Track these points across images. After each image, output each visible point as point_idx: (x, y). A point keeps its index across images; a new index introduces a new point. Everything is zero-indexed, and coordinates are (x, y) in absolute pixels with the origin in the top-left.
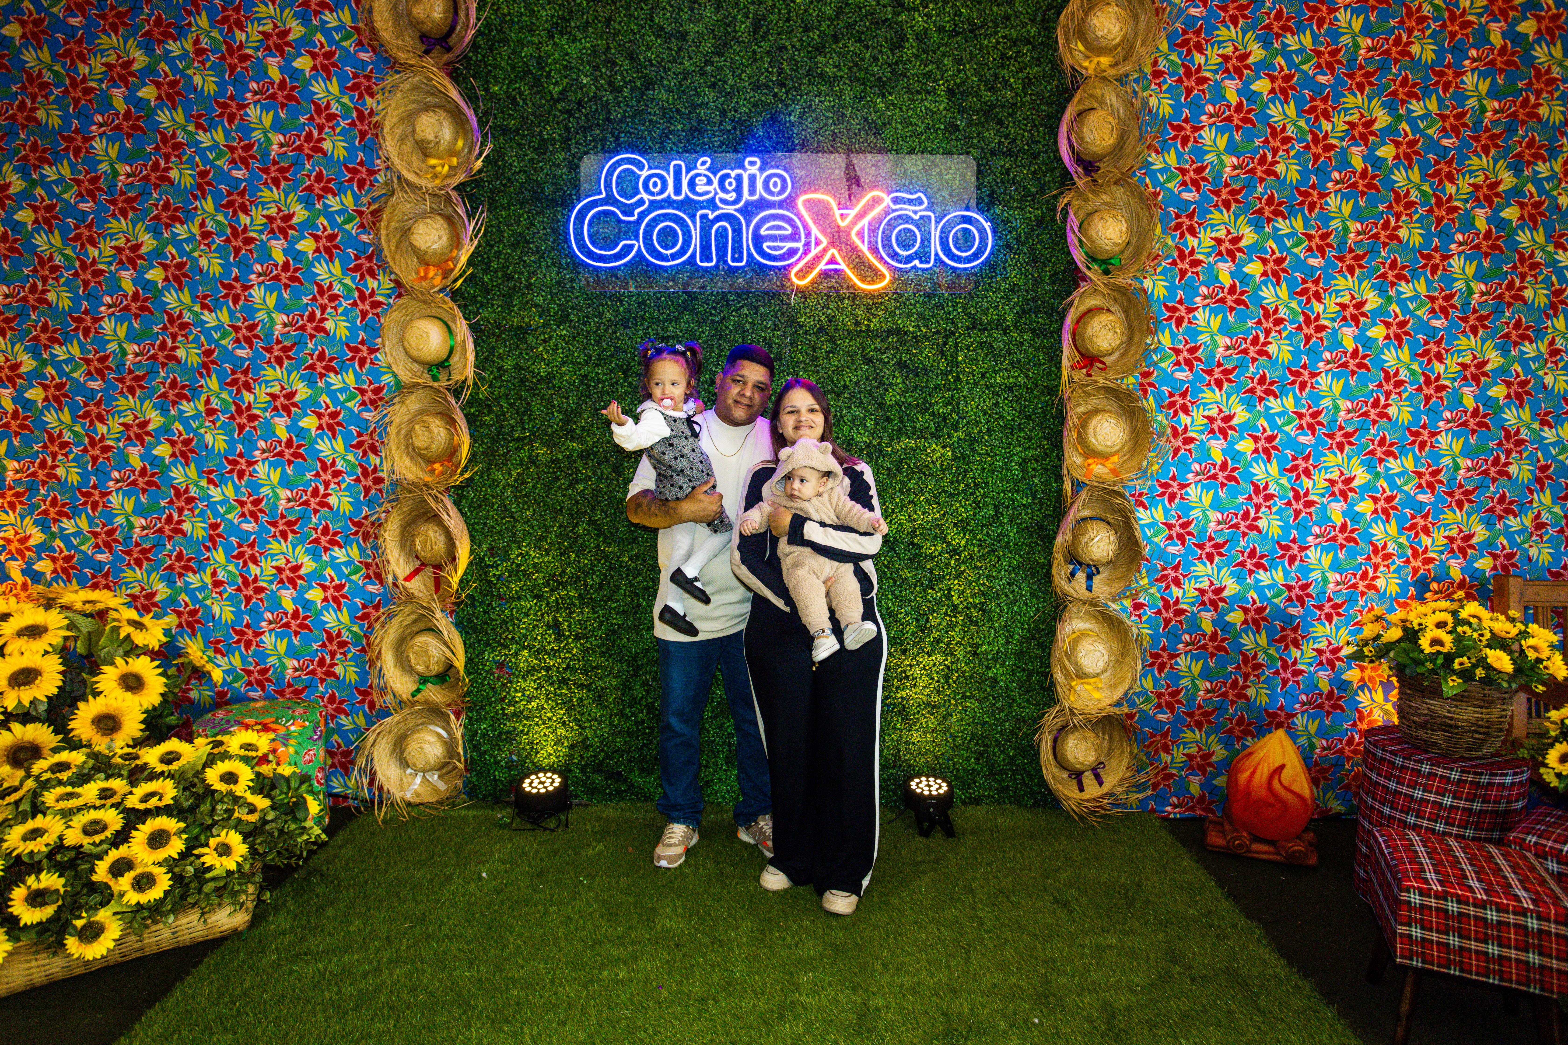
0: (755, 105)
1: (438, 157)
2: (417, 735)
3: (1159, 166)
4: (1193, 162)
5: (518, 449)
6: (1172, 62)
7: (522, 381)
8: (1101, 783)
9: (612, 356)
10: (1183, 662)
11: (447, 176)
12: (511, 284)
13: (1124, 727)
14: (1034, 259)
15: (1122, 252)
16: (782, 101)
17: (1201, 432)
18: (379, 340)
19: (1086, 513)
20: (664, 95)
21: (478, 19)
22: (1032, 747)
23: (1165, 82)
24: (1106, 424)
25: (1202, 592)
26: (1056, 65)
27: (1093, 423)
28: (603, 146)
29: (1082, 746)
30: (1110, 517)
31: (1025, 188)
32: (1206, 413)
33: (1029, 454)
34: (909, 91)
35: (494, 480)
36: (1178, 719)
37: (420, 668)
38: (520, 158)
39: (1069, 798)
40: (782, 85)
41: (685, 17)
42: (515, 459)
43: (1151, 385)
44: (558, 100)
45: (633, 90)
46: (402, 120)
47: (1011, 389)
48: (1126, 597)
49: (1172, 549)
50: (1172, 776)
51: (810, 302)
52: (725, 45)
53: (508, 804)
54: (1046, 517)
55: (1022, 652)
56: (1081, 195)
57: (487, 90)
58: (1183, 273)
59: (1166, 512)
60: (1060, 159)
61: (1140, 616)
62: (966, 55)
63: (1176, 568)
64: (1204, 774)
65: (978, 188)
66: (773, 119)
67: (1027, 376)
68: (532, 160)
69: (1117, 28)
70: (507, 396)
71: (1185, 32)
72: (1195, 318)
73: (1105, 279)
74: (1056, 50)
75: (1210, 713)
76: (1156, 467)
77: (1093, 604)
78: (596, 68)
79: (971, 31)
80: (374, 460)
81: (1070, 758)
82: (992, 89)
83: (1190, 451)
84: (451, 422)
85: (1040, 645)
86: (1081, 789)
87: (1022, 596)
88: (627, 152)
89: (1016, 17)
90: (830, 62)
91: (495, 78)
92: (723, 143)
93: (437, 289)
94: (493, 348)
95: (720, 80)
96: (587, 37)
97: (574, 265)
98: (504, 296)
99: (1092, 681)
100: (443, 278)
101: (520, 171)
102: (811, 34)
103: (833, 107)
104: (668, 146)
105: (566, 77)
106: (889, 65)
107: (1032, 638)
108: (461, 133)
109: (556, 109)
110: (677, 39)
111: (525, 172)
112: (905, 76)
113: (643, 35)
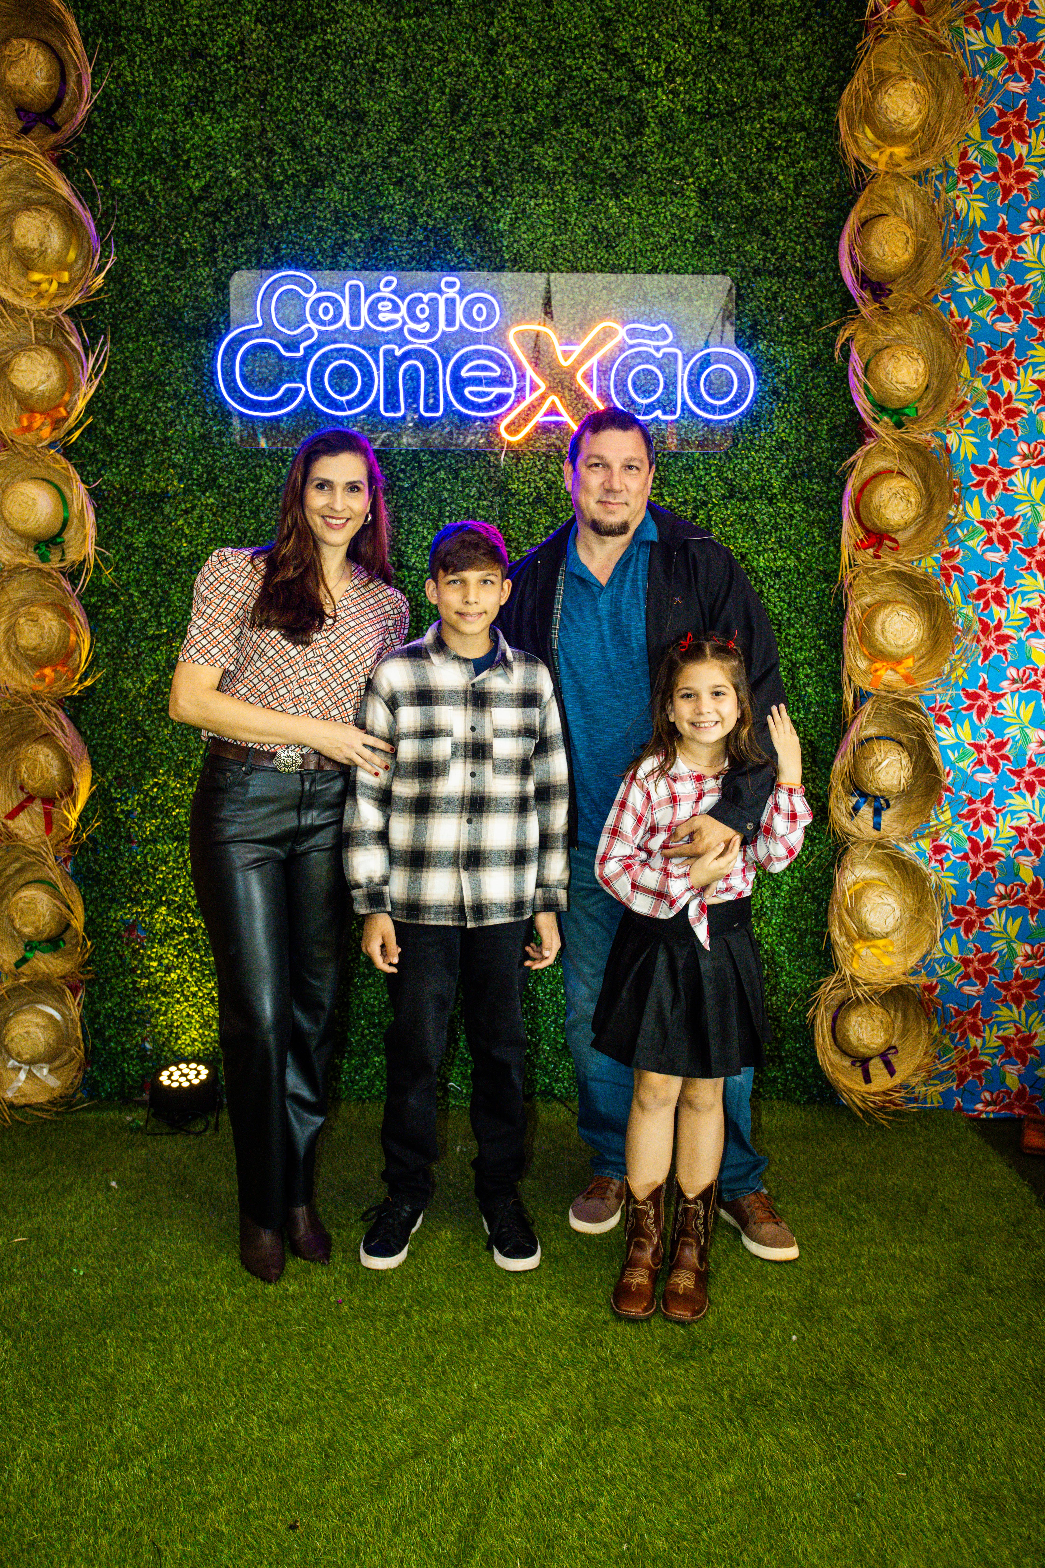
0: (454, 209)
1: (43, 271)
2: (22, 1017)
3: (968, 288)
4: (1011, 283)
5: (153, 650)
6: (986, 153)
7: (157, 564)
8: (892, 1072)
10: (996, 920)
11: (55, 296)
12: (142, 438)
13: (921, 1002)
14: (807, 409)
15: (920, 399)
16: (488, 204)
17: (1019, 629)
19: (871, 731)
20: (336, 194)
21: (94, 90)
22: (804, 1027)
23: (976, 179)
24: (896, 619)
25: (1020, 831)
26: (837, 157)
27: (881, 617)
28: (259, 261)
29: (867, 1024)
30: (903, 737)
31: (797, 317)
32: (1026, 605)
33: (801, 656)
34: (650, 192)
35: (121, 690)
36: (990, 993)
37: (27, 930)
38: (151, 274)
39: (851, 1091)
40: (488, 182)
41: (363, 91)
42: (148, 661)
43: (956, 568)
44: (199, 199)
45: (296, 187)
47: (778, 575)
48: (923, 837)
49: (982, 777)
50: (983, 1064)
51: (524, 464)
52: (415, 129)
53: (141, 1104)
54: (822, 735)
55: (792, 906)
56: (867, 327)
57: (106, 183)
58: (997, 426)
59: (974, 729)
60: (840, 280)
61: (941, 862)
62: (722, 145)
63: (987, 801)
64: (1024, 1063)
65: (737, 317)
66: (477, 228)
67: (798, 558)
68: (166, 277)
69: (915, 109)
70: (137, 582)
71: (1002, 114)
72: (1012, 483)
73: (897, 433)
74: (837, 138)
75: (1032, 985)
76: (960, 671)
77: (880, 845)
78: (249, 157)
79: (729, 113)
81: (853, 1039)
82: (756, 189)
83: (1004, 652)
84: (66, 614)
85: (814, 898)
86: (867, 1080)
88: (290, 267)
89: (787, 94)
90: (550, 152)
91: (117, 168)
92: (412, 258)
93: (45, 443)
94: (119, 520)
95: (408, 176)
96: (236, 115)
97: (223, 413)
98: (132, 453)
99: (880, 943)
100: (53, 430)
101: (152, 291)
102: (525, 116)
103: (553, 211)
104: (343, 261)
105: (209, 168)
106: (625, 158)
107: (806, 889)
108: (74, 241)
109: (198, 210)
110: (353, 120)
111: (158, 292)
112: (645, 172)
113: (309, 114)
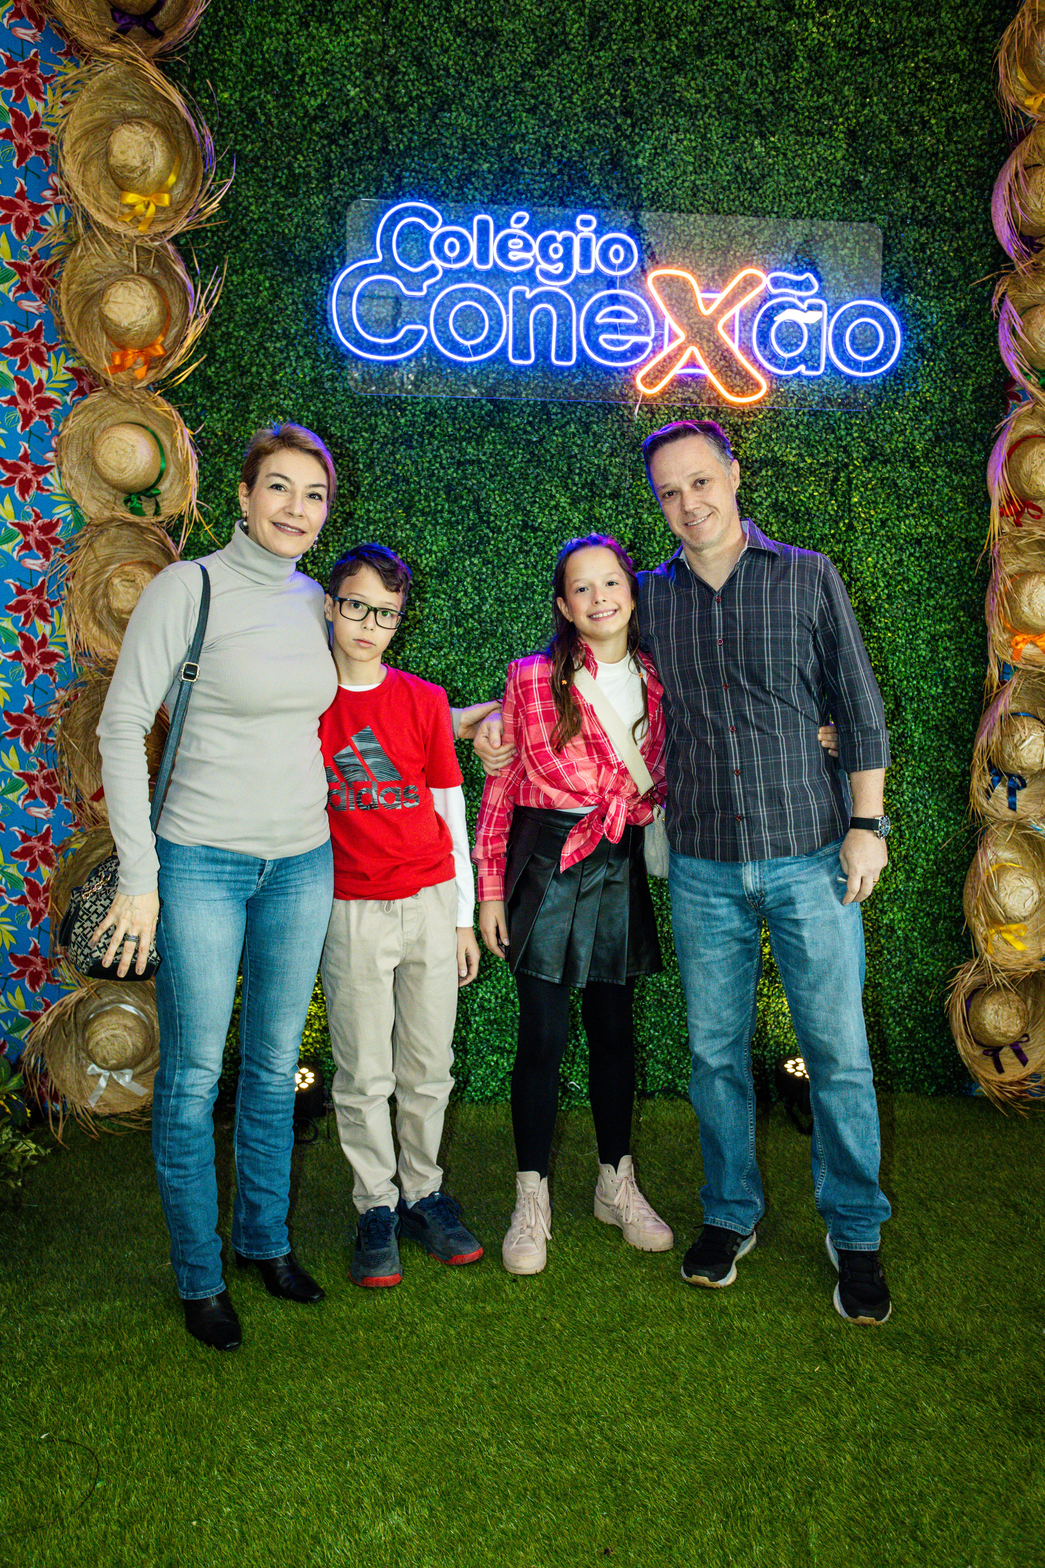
0: (590, 141)
1: (140, 192)
2: (105, 1019)
8: (1024, 1061)
9: (389, 486)
11: (153, 222)
12: (247, 380)
14: (953, 368)
16: (627, 137)
18: (50, 455)
19: (1014, 707)
20: (464, 119)
24: (1043, 590)
26: (994, 102)
27: (1027, 588)
28: (377, 190)
29: (1004, 1012)
30: (1040, 712)
31: (944, 270)
33: (941, 628)
34: (797, 131)
38: (261, 200)
39: (987, 1081)
40: (628, 114)
44: (314, 119)
45: (421, 109)
46: (86, 134)
47: (918, 542)
54: (962, 712)
55: (926, 890)
56: (1020, 283)
60: (991, 233)
62: (873, 84)
65: (884, 270)
66: (615, 163)
67: (939, 525)
68: (275, 204)
74: (996, 82)
77: (1017, 825)
78: (369, 74)
79: (881, 51)
80: (42, 628)
81: (989, 1028)
82: (906, 133)
85: (949, 881)
86: (1000, 1070)
87: (928, 816)
88: (413, 199)
89: (942, 33)
90: (692, 83)
91: (224, 80)
92: (545, 193)
93: (144, 384)
94: (220, 471)
95: (542, 103)
96: (355, 28)
97: (336, 355)
98: (235, 397)
99: (1014, 927)
100: (149, 369)
101: (259, 219)
102: (667, 43)
103: (695, 148)
104: (470, 193)
105: (326, 85)
106: (772, 93)
107: (939, 872)
108: (177, 160)
109: (313, 131)
110: (485, 39)
111: (267, 220)
112: (791, 108)
113: (437, 31)
